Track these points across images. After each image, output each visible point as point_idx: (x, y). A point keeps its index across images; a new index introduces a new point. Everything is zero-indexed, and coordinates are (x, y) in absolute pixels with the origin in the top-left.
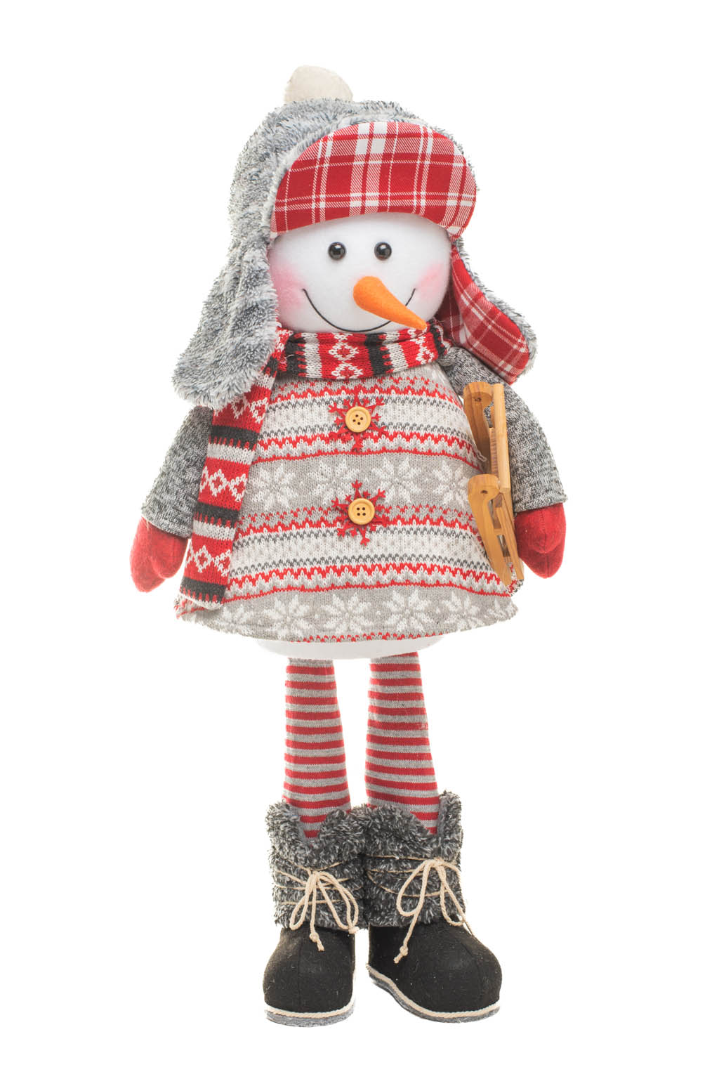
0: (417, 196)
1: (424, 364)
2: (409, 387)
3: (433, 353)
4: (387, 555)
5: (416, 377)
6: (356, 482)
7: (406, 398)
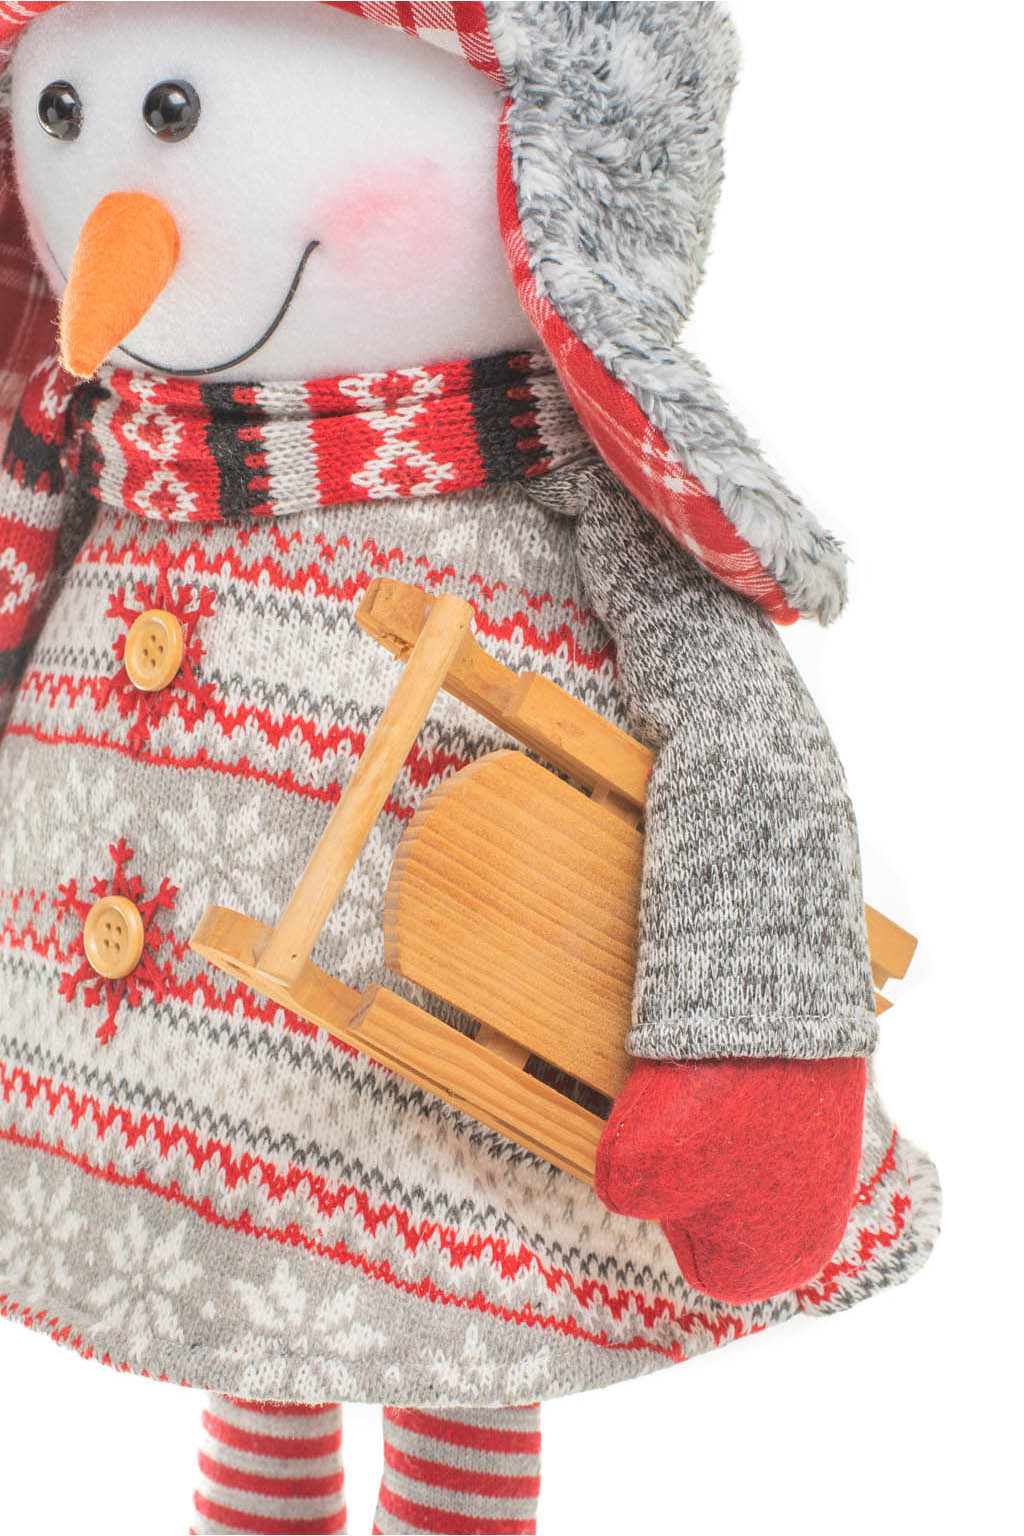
1: (387, 499)
2: (314, 569)
3: (449, 465)
4: (149, 1090)
5: (343, 540)
6: (123, 842)
7: (296, 605)
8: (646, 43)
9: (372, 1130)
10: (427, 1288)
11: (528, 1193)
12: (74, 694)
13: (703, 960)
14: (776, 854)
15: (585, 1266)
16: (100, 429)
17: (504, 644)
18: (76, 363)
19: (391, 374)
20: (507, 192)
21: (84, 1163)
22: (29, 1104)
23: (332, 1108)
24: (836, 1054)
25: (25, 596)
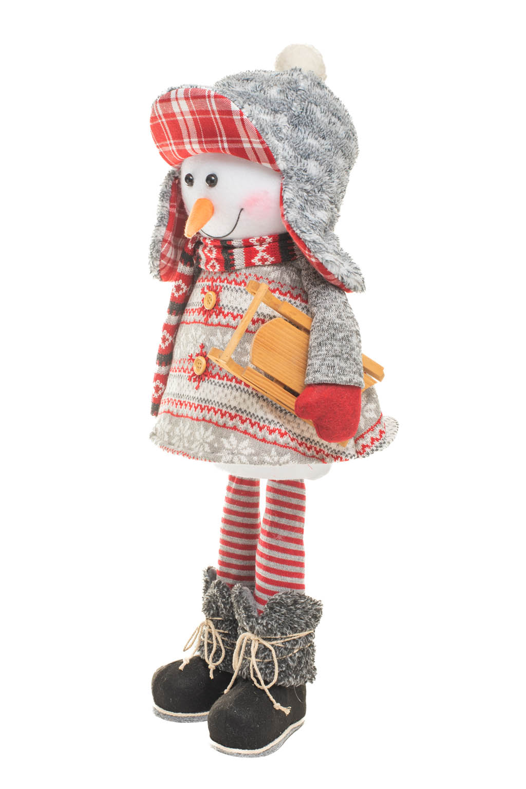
0: (221, 141)
1: (259, 265)
2: (243, 281)
3: (273, 258)
4: (206, 399)
5: (250, 275)
6: (202, 344)
7: (240, 289)
8: (317, 163)
9: (252, 404)
10: (264, 440)
11: (289, 421)
12: (194, 312)
13: (318, 362)
14: (336, 340)
15: (301, 439)
16: (200, 251)
17: (285, 297)
18: (188, 235)
19: (261, 237)
20: (282, 197)
21: (192, 418)
22: (181, 407)
23: (244, 401)
24: (349, 384)
25: (184, 291)
